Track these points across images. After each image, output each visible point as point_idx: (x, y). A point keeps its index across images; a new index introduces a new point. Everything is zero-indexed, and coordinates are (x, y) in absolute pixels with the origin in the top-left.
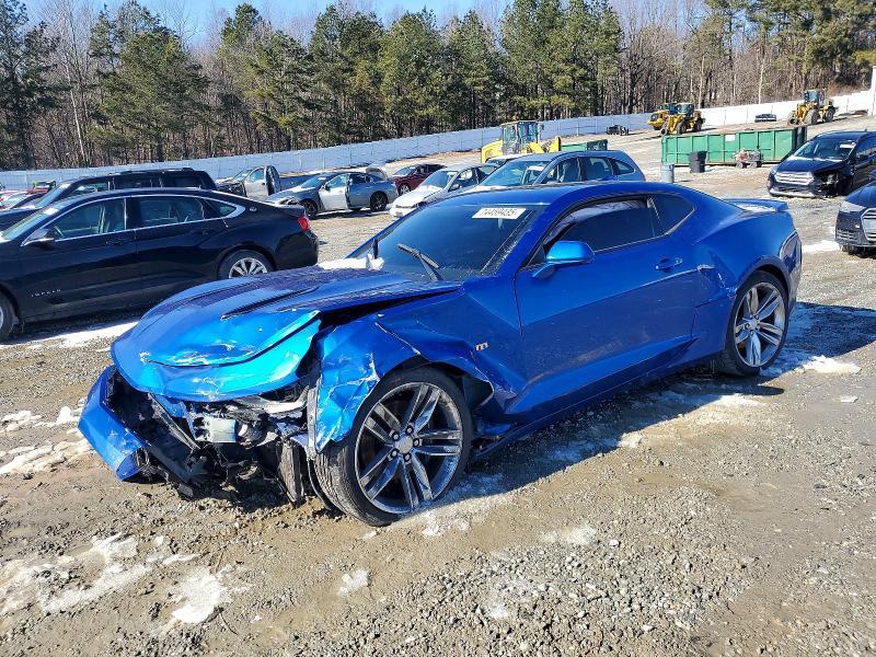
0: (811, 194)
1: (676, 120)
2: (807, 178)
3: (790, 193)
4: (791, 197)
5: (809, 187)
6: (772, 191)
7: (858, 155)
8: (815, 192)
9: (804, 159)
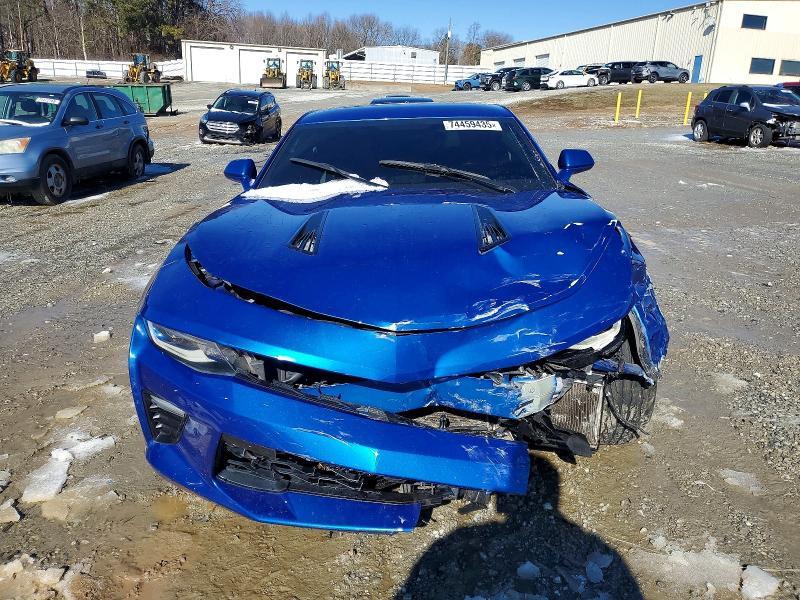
0: (238, 142)
1: (8, 68)
2: (229, 128)
3: (223, 141)
4: (223, 144)
5: (236, 135)
6: (206, 138)
7: (263, 109)
8: (242, 140)
9: (218, 110)
